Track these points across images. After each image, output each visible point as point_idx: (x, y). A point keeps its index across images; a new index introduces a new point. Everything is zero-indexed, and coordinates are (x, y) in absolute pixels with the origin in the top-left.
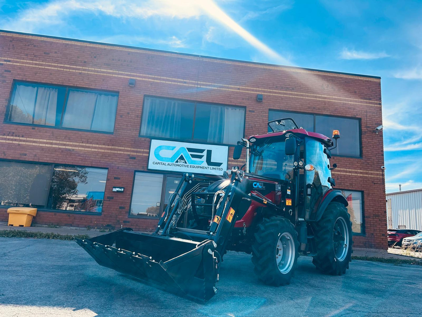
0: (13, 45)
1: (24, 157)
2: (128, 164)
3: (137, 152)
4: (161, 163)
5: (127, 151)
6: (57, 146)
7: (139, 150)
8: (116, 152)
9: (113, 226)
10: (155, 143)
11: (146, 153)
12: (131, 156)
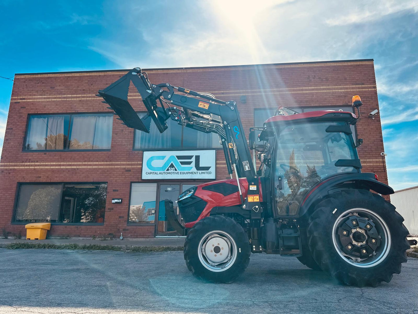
0: (26, 85)
1: (39, 179)
2: (124, 177)
3: (132, 165)
4: (153, 173)
5: (123, 165)
6: (65, 167)
8: (113, 167)
9: (115, 234)
11: (140, 165)
12: (127, 169)
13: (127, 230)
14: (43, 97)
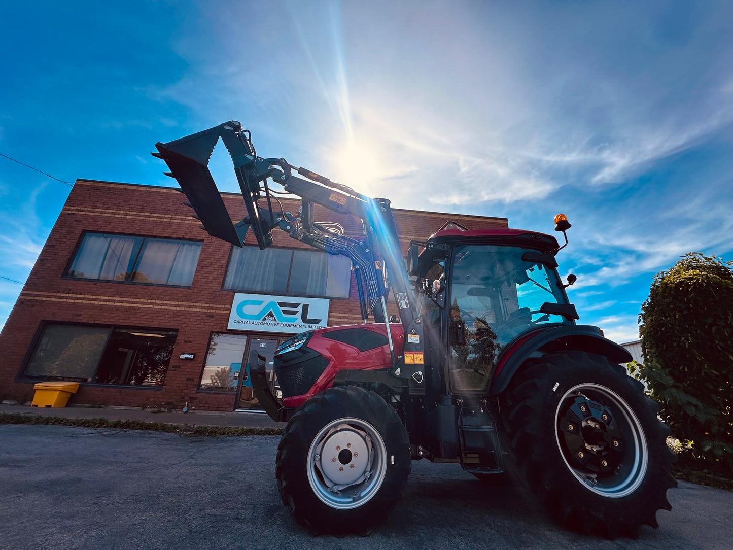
1: (78, 318)
2: (203, 324)
3: (216, 309)
4: (244, 322)
5: (204, 308)
6: (120, 304)
7: (218, 306)
8: (190, 309)
9: (176, 404)
10: (239, 298)
11: (227, 309)
12: (208, 313)
13: (196, 398)
14: (110, 211)
